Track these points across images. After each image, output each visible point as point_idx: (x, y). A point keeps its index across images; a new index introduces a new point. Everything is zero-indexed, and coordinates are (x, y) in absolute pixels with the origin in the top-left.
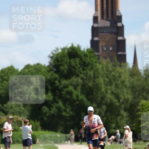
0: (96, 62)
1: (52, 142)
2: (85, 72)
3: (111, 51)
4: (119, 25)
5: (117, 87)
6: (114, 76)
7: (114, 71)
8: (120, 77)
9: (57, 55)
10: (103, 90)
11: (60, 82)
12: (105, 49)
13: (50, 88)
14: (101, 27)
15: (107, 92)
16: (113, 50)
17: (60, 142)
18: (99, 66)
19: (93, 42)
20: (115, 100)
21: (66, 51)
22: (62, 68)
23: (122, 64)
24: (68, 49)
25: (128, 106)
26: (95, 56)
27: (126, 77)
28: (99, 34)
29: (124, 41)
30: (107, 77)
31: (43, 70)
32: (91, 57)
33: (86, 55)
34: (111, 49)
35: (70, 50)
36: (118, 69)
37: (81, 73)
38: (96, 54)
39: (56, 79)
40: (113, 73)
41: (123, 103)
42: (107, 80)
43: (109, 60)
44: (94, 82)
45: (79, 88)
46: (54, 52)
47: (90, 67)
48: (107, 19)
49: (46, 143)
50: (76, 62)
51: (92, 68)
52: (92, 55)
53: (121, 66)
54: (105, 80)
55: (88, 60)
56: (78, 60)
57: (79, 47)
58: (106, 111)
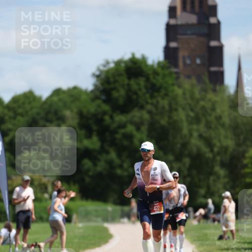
0: (173, 85)
1: (99, 219)
2: (154, 101)
3: (198, 65)
4: (213, 20)
5: (208, 126)
6: (203, 108)
7: (203, 99)
8: (213, 109)
9: (108, 72)
10: (185, 131)
11: (112, 117)
12: (188, 62)
13: (95, 128)
14: (182, 26)
15: (191, 135)
16: (203, 64)
17: (112, 219)
18: (179, 91)
19: (168, 51)
20: (205, 149)
21: (123, 65)
22: (115, 94)
23: (218, 88)
24: (125, 62)
25: (227, 158)
26: (171, 73)
27: (223, 109)
28: (179, 37)
29: (220, 49)
30: (192, 110)
31: (84, 97)
32: (164, 76)
33: (155, 73)
34: (198, 61)
35: (130, 64)
36: (210, 96)
37: (147, 103)
38: (174, 70)
39: (105, 113)
40: (202, 103)
41: (218, 153)
42: (192, 114)
43: (194, 81)
44: (170, 117)
45: (144, 128)
46: (102, 68)
47: (163, 92)
48: (193, 11)
49: (89, 220)
50: (138, 84)
51: (166, 95)
52: (167, 72)
53: (214, 91)
54: (188, 116)
55: (159, 81)
56: (142, 81)
57: (144, 59)
58: (191, 168)
